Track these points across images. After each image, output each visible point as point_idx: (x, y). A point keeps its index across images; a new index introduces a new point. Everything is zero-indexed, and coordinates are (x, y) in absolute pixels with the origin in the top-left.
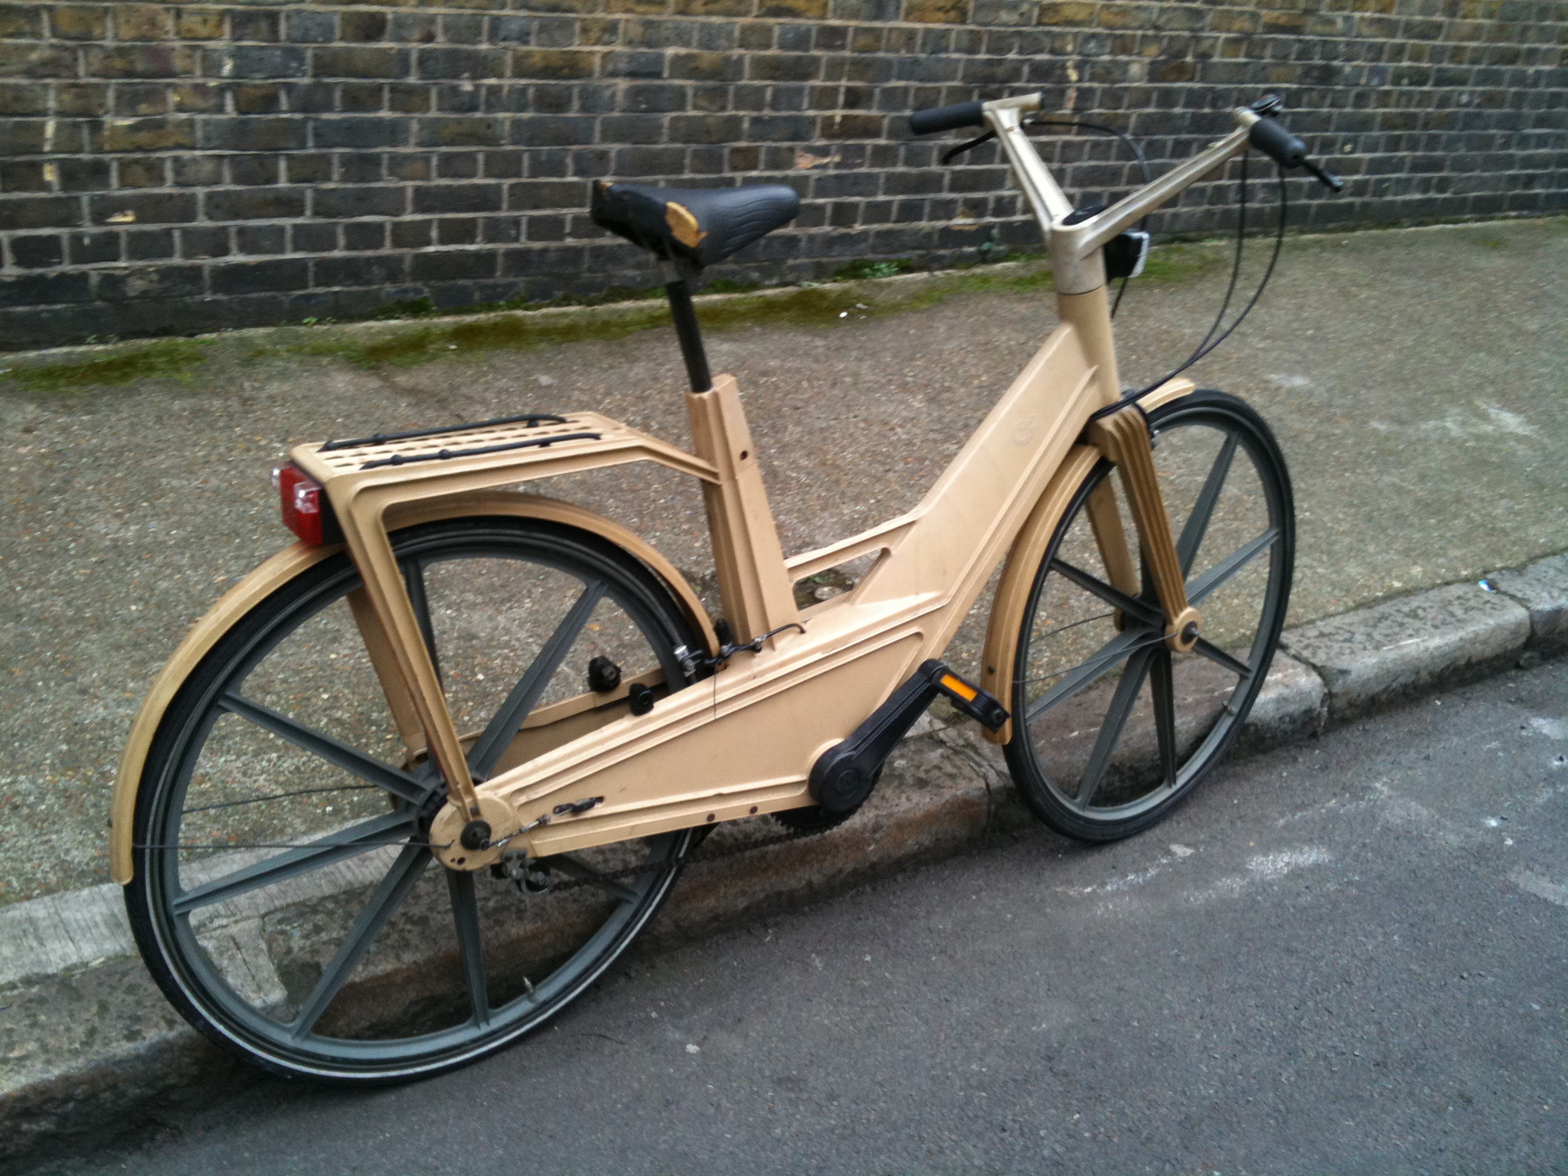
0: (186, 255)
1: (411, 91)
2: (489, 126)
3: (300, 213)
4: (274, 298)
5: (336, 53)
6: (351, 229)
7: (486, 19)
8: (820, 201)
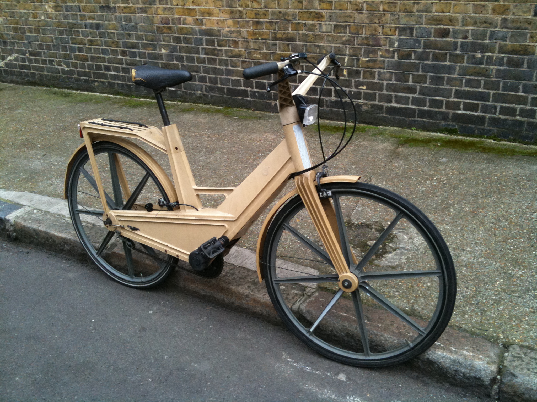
0: (379, 102)
1: (457, 55)
2: (487, 71)
3: (415, 93)
4: (404, 119)
5: (431, 41)
6: (432, 101)
7: (489, 32)
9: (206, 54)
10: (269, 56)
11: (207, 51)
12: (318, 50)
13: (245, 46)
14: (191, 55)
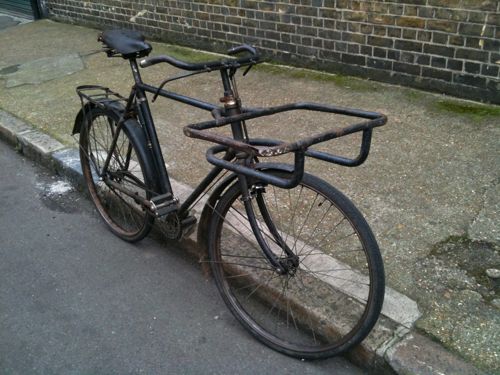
9: (324, 16)
10: (393, 20)
11: (325, 12)
12: (451, 15)
13: (367, 9)
14: (308, 17)
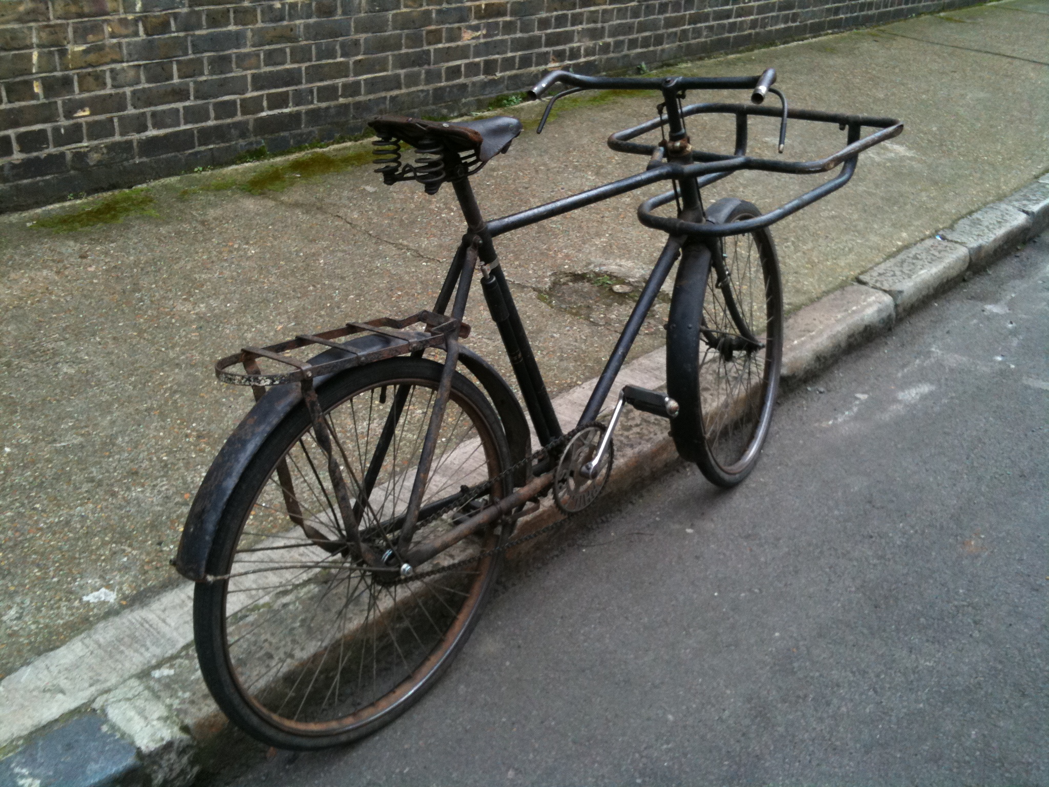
0: (122, 134)
2: (291, 30)
3: (188, 98)
6: (218, 106)
8: (477, 60)
